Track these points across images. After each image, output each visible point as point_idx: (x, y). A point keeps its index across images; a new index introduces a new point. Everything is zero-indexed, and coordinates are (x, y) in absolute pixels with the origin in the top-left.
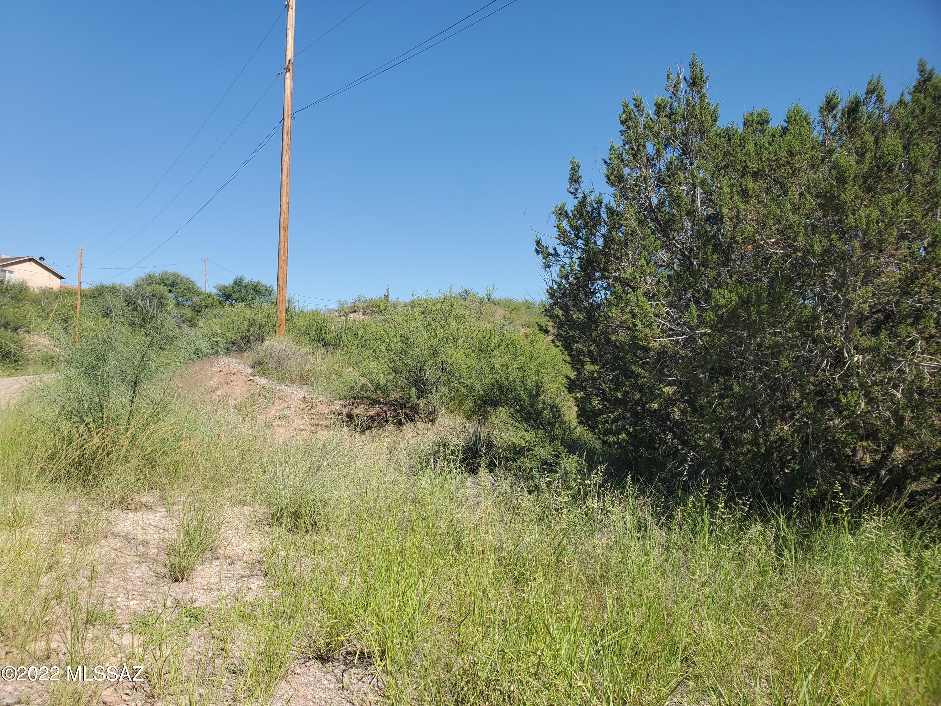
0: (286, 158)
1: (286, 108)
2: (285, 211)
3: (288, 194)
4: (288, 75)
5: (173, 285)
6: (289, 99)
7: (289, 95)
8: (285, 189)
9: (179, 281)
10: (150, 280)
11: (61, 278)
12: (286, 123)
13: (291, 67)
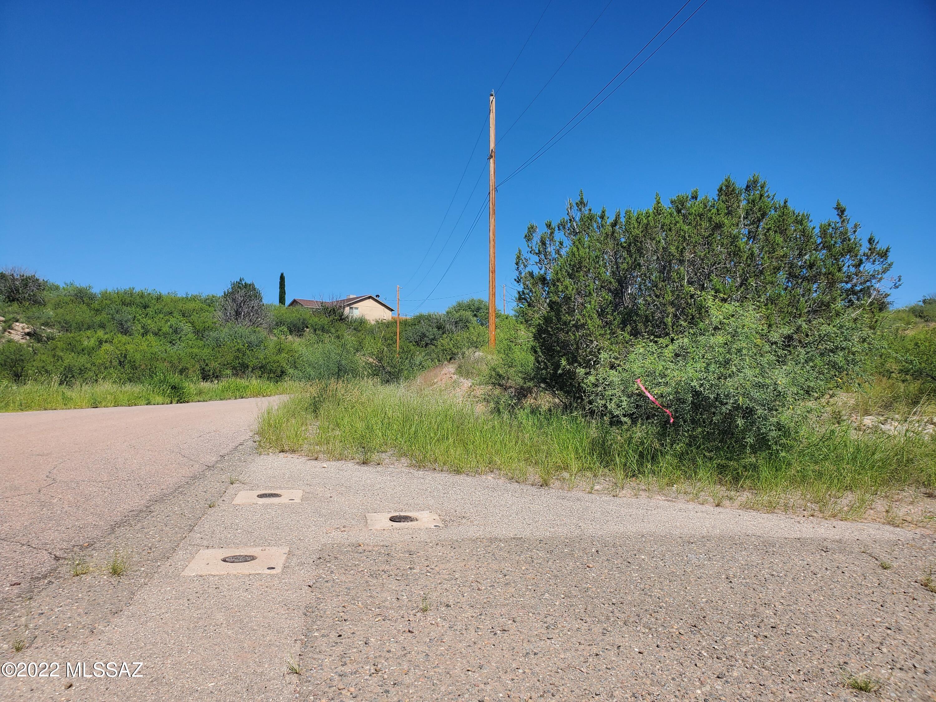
0: (492, 221)
1: (491, 184)
2: (493, 259)
3: (494, 247)
4: (492, 160)
5: (478, 309)
6: (493, 178)
7: (493, 175)
8: (492, 243)
9: (482, 306)
10: (460, 307)
11: (392, 310)
12: (491, 196)
13: (493, 154)
